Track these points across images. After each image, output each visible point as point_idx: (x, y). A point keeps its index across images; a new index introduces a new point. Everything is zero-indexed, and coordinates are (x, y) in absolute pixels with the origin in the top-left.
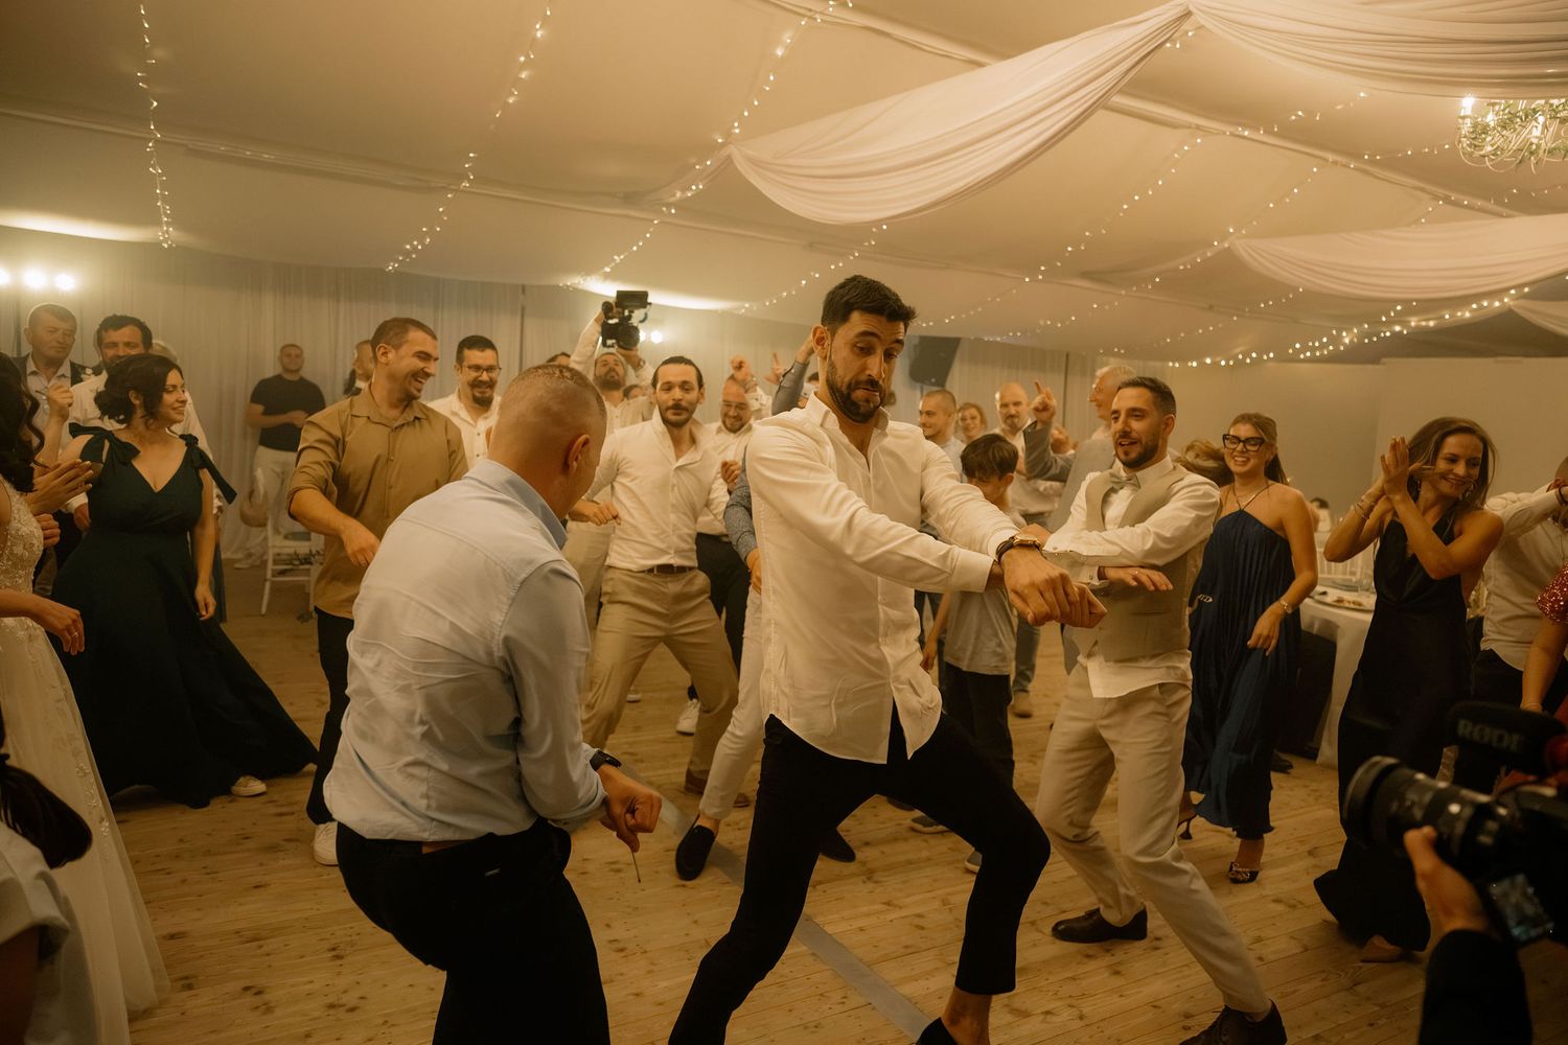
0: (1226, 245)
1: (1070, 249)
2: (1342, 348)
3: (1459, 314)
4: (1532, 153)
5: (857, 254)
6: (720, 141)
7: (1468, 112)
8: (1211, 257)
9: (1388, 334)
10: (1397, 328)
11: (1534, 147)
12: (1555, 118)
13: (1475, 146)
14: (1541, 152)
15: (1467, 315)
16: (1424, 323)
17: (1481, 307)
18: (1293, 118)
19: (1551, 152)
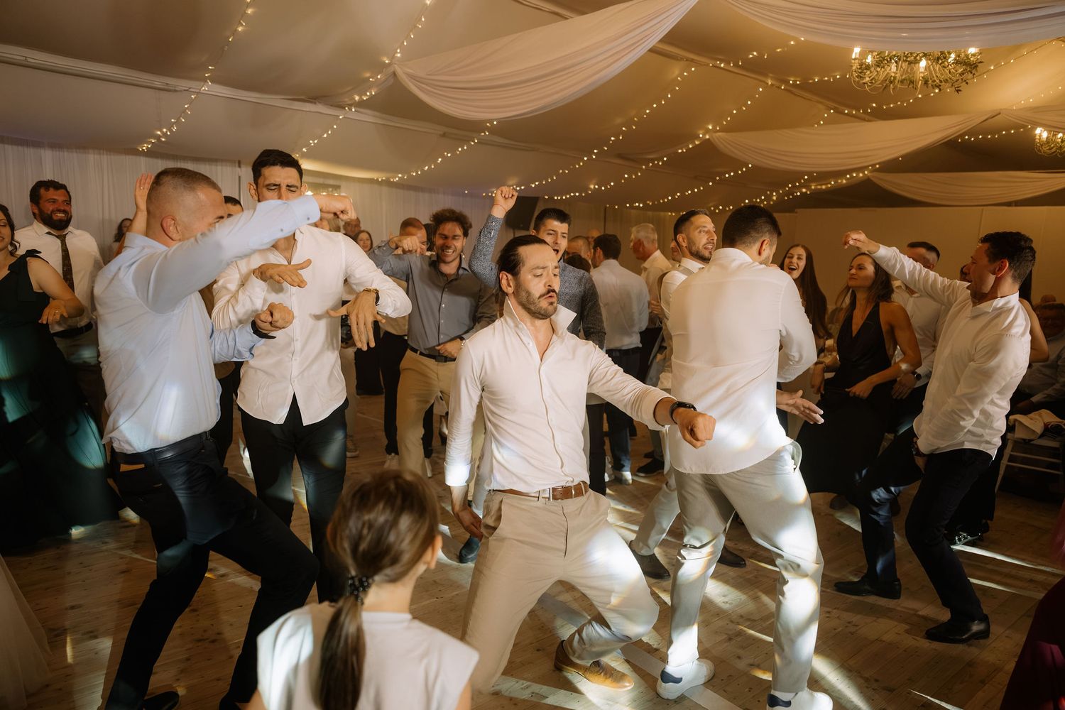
0: (707, 137)
1: (613, 138)
2: (772, 203)
3: (839, 181)
4: (891, 82)
5: (476, 141)
6: (387, 62)
7: (857, 56)
8: (698, 145)
9: (799, 194)
10: (804, 190)
11: (892, 78)
12: (906, 61)
13: (861, 77)
14: (896, 81)
15: (844, 181)
16: (819, 187)
17: (852, 177)
18: (751, 56)
19: (902, 82)
